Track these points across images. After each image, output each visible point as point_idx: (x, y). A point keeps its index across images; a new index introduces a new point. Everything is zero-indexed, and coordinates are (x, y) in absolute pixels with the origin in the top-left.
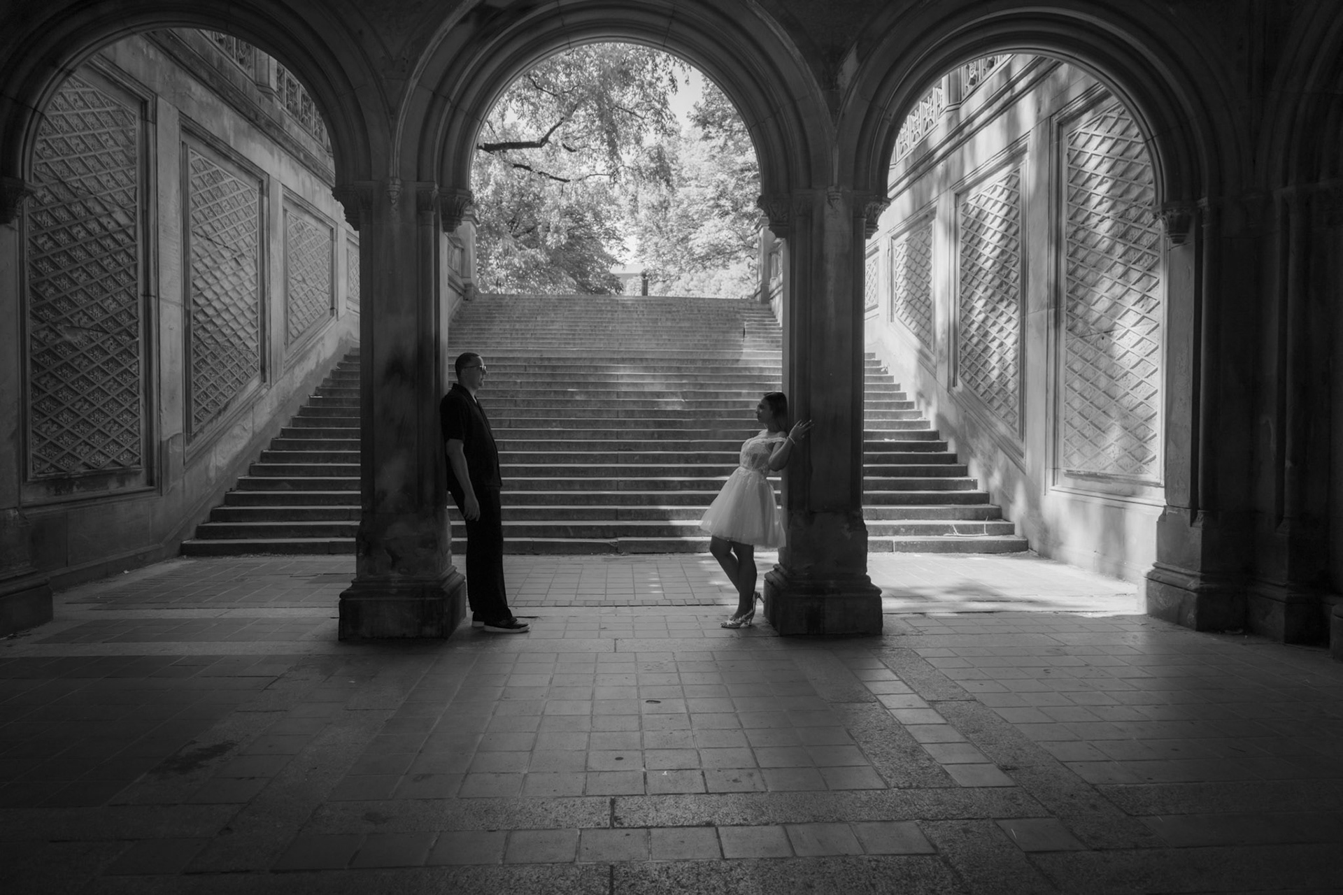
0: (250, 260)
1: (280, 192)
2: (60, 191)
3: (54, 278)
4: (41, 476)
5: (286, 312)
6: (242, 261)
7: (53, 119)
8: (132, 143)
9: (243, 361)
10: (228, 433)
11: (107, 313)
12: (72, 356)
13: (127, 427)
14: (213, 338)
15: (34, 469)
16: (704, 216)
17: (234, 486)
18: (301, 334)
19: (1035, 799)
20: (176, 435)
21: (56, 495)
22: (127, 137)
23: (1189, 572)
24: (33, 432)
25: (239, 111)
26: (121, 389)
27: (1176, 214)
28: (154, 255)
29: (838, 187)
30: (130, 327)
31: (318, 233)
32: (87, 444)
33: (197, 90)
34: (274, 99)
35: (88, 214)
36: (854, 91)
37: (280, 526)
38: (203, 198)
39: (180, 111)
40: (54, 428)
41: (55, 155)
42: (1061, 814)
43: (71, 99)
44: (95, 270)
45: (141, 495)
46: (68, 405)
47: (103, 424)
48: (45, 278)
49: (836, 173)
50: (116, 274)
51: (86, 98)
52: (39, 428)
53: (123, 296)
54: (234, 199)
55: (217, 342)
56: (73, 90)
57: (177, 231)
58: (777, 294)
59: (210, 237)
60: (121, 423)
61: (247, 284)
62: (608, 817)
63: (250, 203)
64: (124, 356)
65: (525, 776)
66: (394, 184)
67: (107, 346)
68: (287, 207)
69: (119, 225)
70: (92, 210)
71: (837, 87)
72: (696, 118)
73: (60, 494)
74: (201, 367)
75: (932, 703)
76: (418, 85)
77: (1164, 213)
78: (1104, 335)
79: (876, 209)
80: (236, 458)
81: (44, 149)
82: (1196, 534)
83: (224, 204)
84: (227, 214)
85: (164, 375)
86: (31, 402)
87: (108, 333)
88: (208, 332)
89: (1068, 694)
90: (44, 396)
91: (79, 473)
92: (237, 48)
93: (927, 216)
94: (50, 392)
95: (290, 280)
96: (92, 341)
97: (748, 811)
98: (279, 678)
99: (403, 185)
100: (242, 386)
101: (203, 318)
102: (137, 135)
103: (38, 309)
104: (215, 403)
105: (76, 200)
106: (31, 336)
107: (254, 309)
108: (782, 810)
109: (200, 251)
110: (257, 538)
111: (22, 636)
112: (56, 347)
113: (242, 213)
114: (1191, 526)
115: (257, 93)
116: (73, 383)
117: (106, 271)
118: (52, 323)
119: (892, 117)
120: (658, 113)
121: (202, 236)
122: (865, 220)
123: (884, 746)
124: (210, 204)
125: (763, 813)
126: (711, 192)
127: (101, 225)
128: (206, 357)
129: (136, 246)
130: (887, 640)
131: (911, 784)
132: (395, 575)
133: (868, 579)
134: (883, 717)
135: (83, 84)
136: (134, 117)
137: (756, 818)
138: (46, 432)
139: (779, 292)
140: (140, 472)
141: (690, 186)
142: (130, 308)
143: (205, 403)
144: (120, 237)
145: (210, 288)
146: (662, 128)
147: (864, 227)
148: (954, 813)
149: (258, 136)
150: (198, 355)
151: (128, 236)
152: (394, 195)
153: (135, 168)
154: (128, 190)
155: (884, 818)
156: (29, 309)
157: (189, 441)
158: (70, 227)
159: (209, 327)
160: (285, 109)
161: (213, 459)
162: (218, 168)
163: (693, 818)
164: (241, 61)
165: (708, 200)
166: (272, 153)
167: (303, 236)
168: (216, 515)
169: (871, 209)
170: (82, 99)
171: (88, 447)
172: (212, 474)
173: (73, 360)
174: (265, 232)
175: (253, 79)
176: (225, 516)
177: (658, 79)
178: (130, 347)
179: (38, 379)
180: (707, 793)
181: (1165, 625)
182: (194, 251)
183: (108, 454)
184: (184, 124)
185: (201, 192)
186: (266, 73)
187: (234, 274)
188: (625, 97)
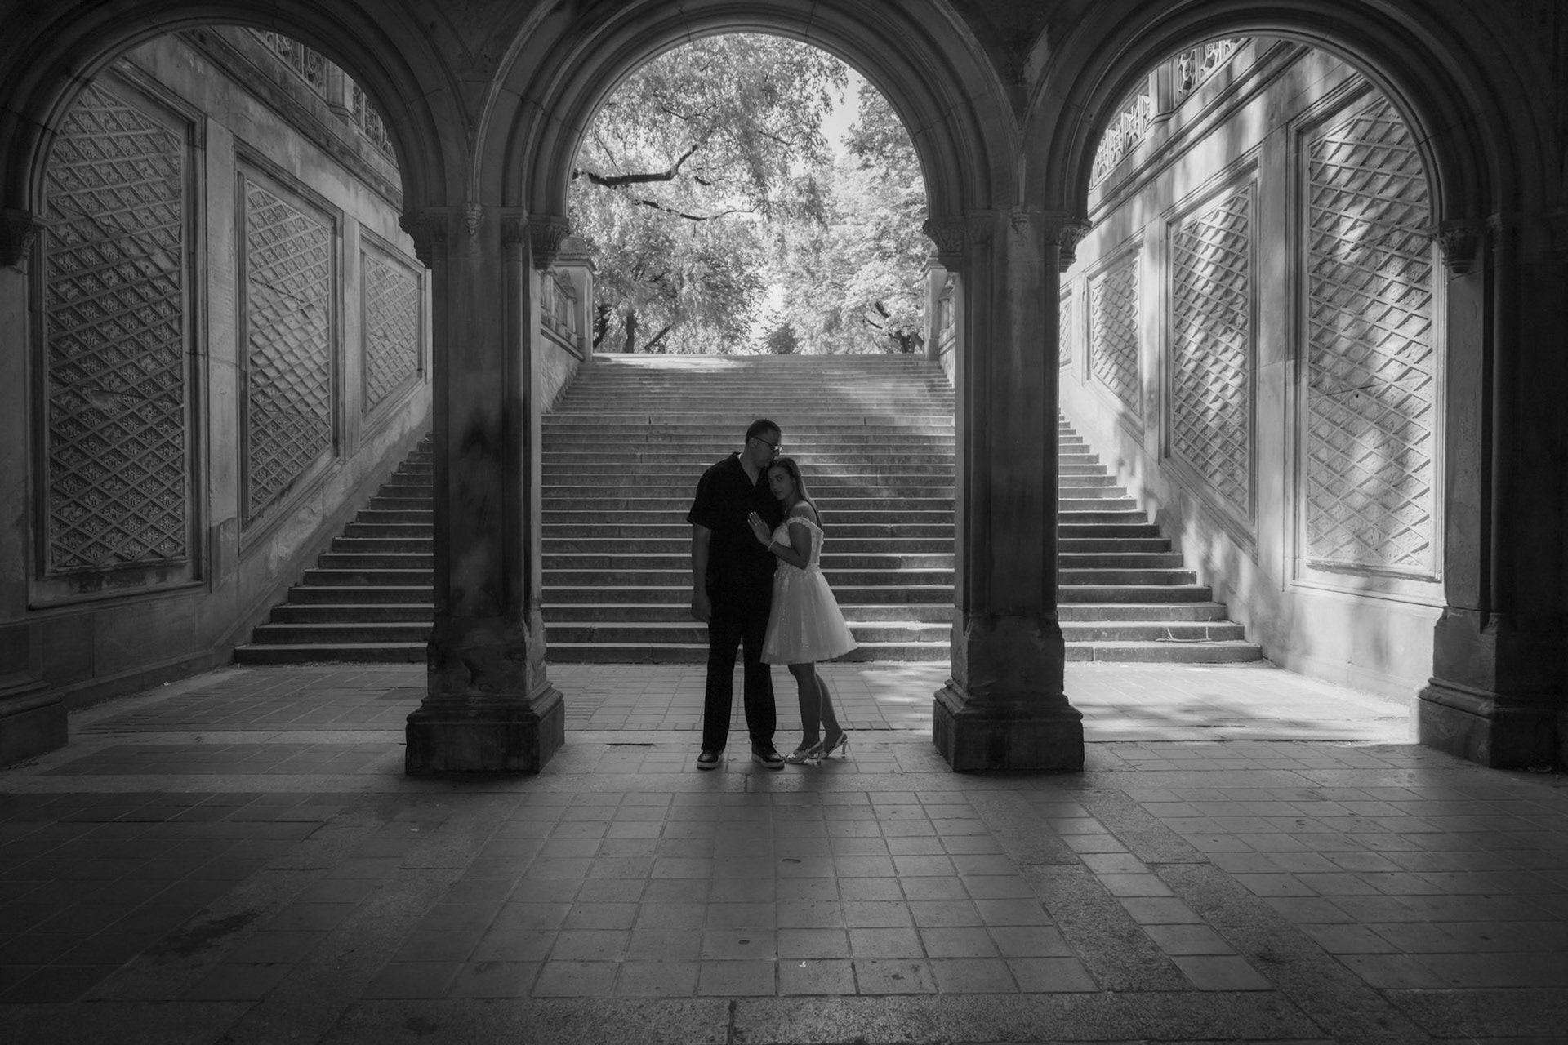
0: (320, 312)
1: (357, 231)
2: (88, 230)
3: (79, 333)
4: (62, 569)
5: (364, 373)
6: (311, 313)
7: (79, 144)
8: (176, 172)
9: (311, 432)
10: (291, 518)
11: (144, 374)
12: (101, 426)
13: (169, 510)
14: (275, 405)
15: (53, 561)
16: (863, 259)
17: (300, 580)
18: (382, 399)
19: (1301, 1010)
20: (228, 520)
21: (80, 592)
22: (170, 165)
23: (1478, 691)
24: (52, 516)
25: (307, 135)
26: (162, 465)
27: (1458, 235)
28: (203, 306)
29: (1025, 207)
30: (173, 391)
31: (403, 280)
32: (119, 531)
33: (256, 110)
34: (350, 122)
35: (121, 256)
36: (1045, 86)
37: (352, 629)
38: (263, 238)
39: (234, 135)
40: (79, 512)
41: (81, 186)
42: (1339, 1033)
43: (101, 120)
44: (129, 323)
45: (187, 592)
46: (96, 484)
47: (140, 506)
48: (69, 332)
49: (1022, 189)
50: (155, 328)
51: (120, 118)
52: (60, 511)
53: (164, 354)
54: (300, 240)
55: (280, 409)
56: (104, 109)
57: (231, 277)
58: (948, 350)
59: (271, 284)
60: (161, 505)
61: (316, 340)
62: (726, 1030)
63: (320, 245)
64: (165, 426)
65: (621, 965)
66: (473, 210)
67: (144, 413)
68: (365, 249)
69: (160, 270)
70: (126, 252)
71: (1024, 81)
72: (851, 143)
73: (87, 591)
74: (260, 439)
75: (1153, 866)
76: (502, 88)
77: (1442, 234)
78: (1359, 392)
79: (1073, 234)
80: (303, 547)
81: (67, 178)
82: (1488, 643)
83: (289, 245)
84: (292, 257)
85: (215, 448)
86: (50, 481)
87: (145, 398)
88: (270, 398)
89: (1331, 855)
90: (66, 473)
91: (109, 566)
92: (305, 62)
93: (1131, 251)
94: (73, 469)
95: (368, 335)
96: (127, 408)
97: (913, 1023)
98: (325, 824)
99: (484, 211)
100: (310, 461)
101: (263, 380)
102: (182, 163)
103: (58, 369)
104: (277, 481)
105: (107, 240)
106: (51, 402)
107: (325, 371)
108: (958, 1023)
109: (259, 302)
110: (325, 642)
111: (27, 765)
112: (81, 415)
113: (310, 256)
114: (1481, 633)
115: (328, 114)
116: (102, 458)
117: (144, 325)
118: (77, 387)
119: (1092, 119)
120: (808, 138)
121: (261, 284)
122: (1060, 248)
123: (1091, 928)
124: (272, 246)
125: (933, 1027)
126: (870, 231)
127: (137, 269)
128: (267, 427)
129: (180, 295)
130: (1090, 778)
131: (1130, 984)
132: (475, 693)
133: (1065, 699)
134: (1089, 885)
135: (116, 102)
136: (179, 141)
137: (923, 1034)
138: (68, 517)
139: (950, 347)
140: (185, 564)
141: (845, 223)
142: (173, 368)
143: (265, 481)
144: (160, 284)
145: (271, 345)
146: (812, 155)
147: (1059, 257)
148: (1192, 1029)
149: (330, 165)
150: (257, 425)
151: (171, 282)
152: (473, 224)
153: (180, 202)
154: (171, 228)
155: (1096, 1036)
156: (48, 369)
157: (245, 527)
158: (99, 272)
159: (271, 391)
160: (364, 134)
161: (275, 548)
162: (282, 203)
163: (839, 1032)
164: (311, 77)
165: (867, 241)
166: (347, 186)
167: (385, 284)
168: (277, 615)
169: (1066, 234)
170: (114, 120)
171: (120, 534)
172: (273, 566)
173: (102, 431)
174: (338, 278)
175: (325, 98)
176: (288, 616)
177: (807, 98)
178: (173, 415)
179: (59, 454)
180: (858, 994)
181: (1447, 759)
182: (251, 301)
183: (146, 543)
184: (240, 150)
185: (260, 231)
186: (340, 91)
187: (301, 328)
188: (768, 120)
